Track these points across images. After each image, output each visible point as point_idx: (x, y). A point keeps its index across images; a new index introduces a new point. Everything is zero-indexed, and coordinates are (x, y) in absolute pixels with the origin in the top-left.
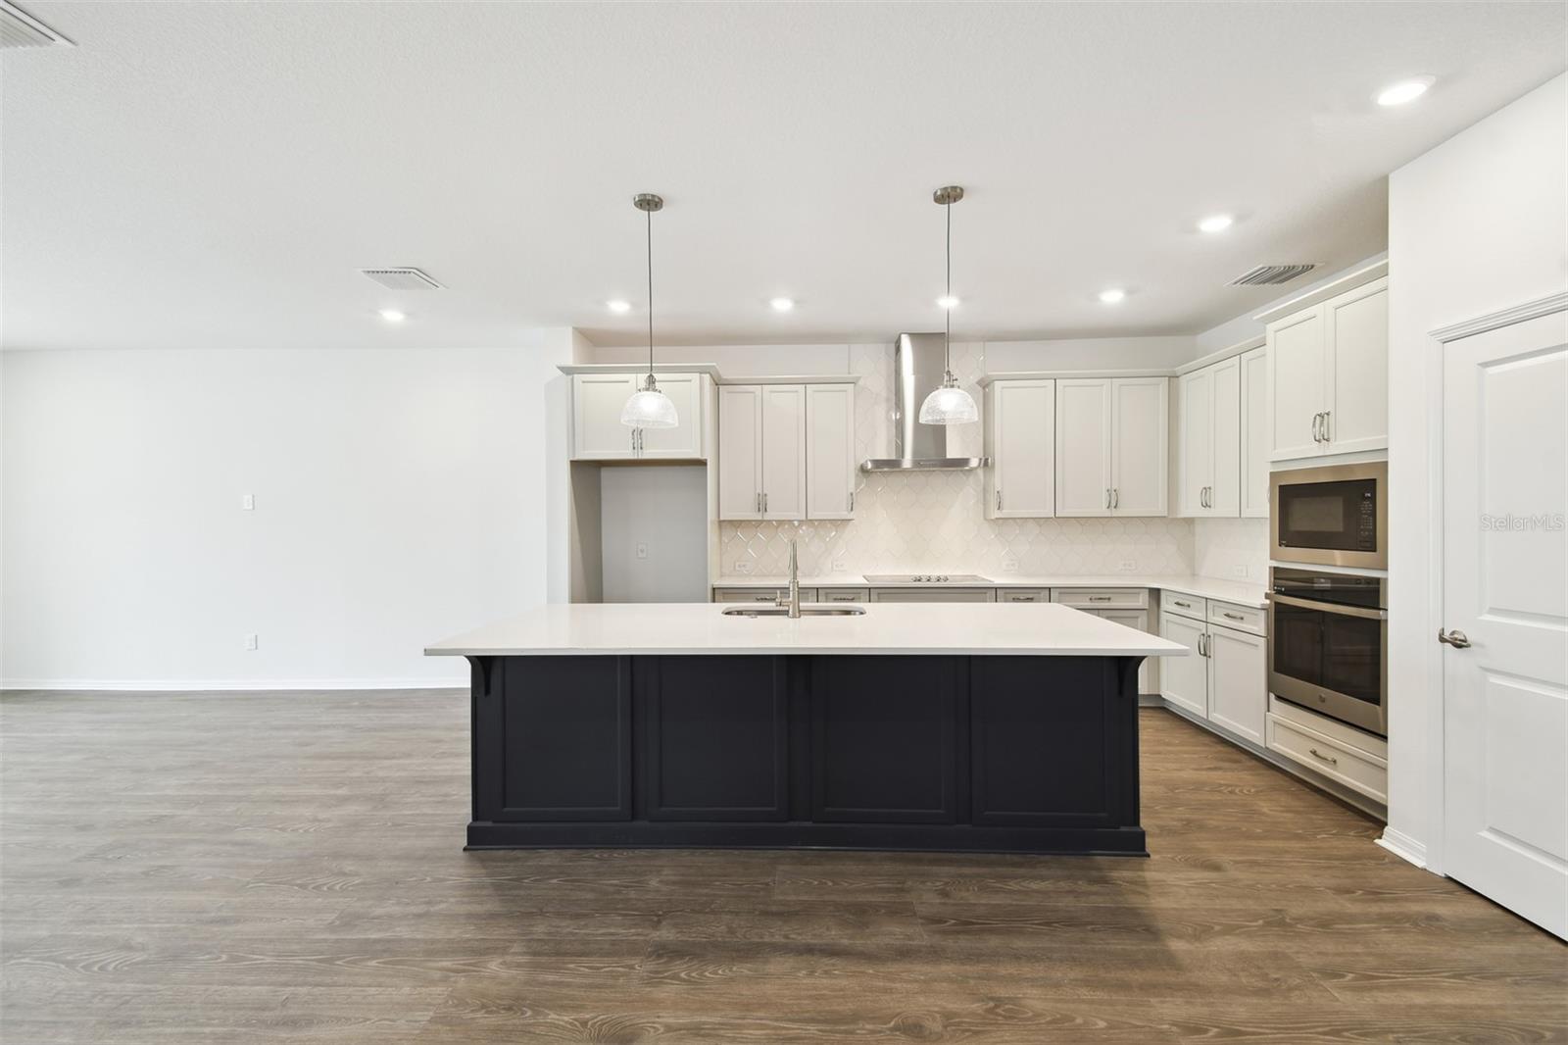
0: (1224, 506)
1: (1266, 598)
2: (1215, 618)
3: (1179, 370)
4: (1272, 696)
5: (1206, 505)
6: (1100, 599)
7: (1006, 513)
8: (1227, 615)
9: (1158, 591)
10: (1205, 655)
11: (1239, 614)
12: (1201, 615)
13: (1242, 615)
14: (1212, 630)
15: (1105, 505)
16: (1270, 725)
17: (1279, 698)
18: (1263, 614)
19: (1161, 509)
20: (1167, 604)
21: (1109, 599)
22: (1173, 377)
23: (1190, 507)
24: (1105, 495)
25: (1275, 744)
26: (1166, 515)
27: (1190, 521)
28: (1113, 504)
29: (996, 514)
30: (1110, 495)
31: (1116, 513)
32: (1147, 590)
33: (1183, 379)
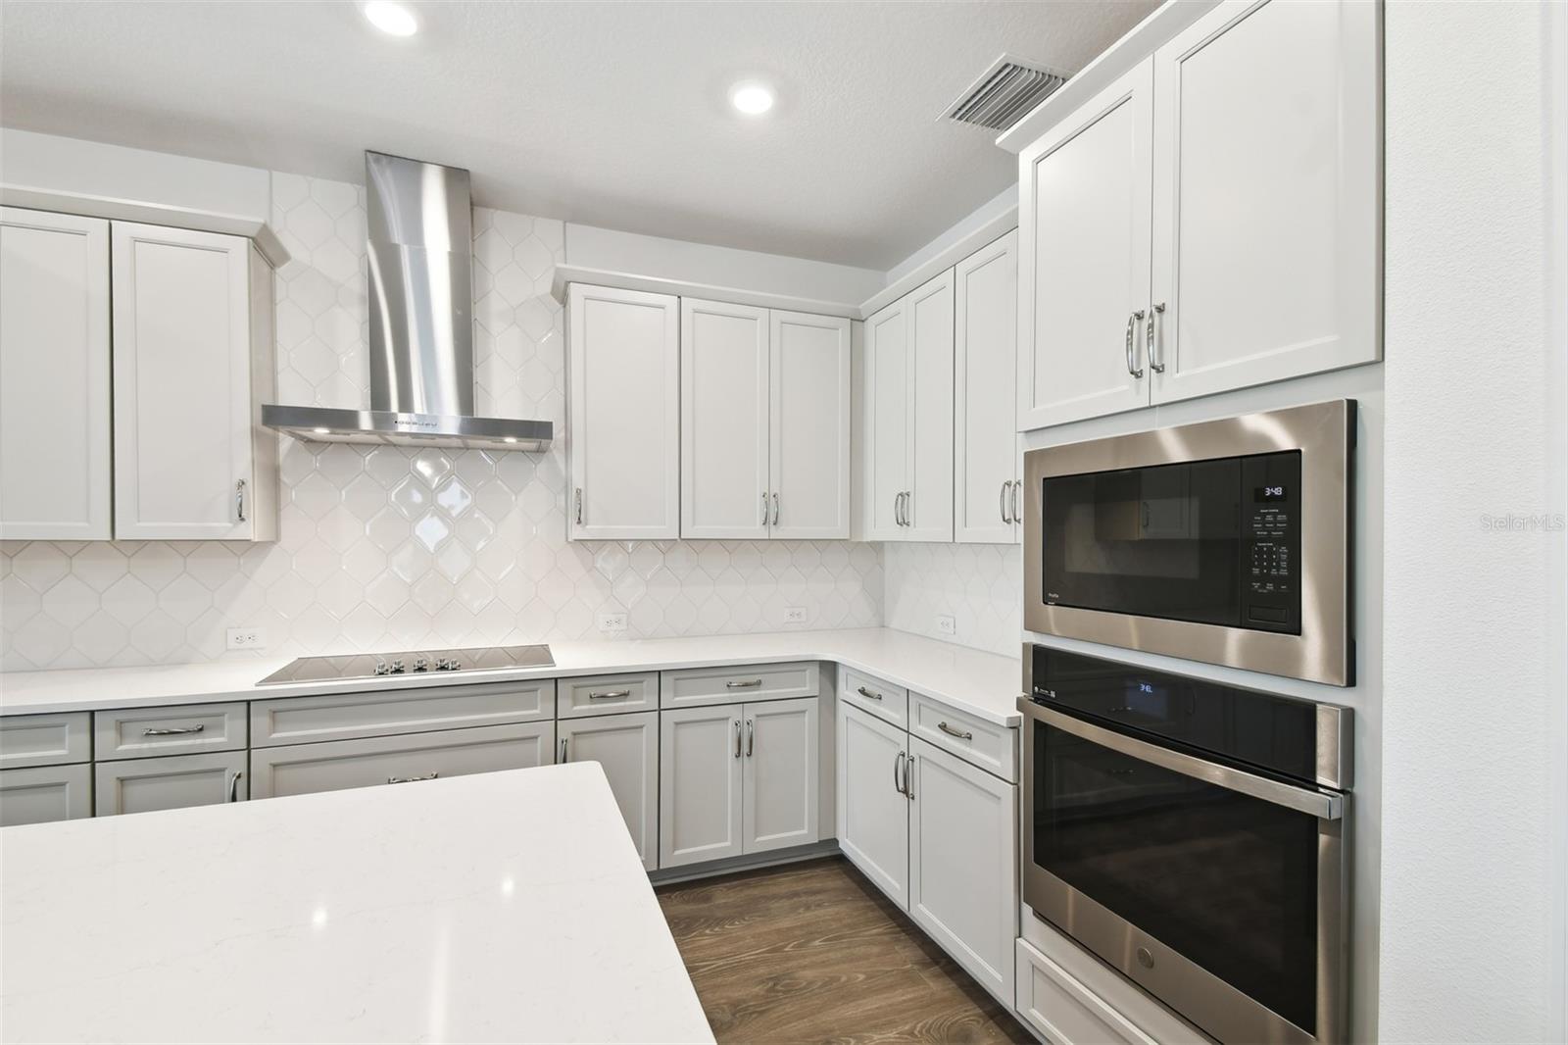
0: (928, 525)
1: (1019, 708)
2: (921, 727)
3: (865, 307)
4: (1027, 910)
5: (902, 522)
6: (746, 685)
7: (592, 530)
8: (943, 727)
9: (834, 664)
10: (906, 792)
11: (964, 729)
12: (898, 718)
13: (970, 730)
14: (917, 748)
15: (760, 519)
16: (1024, 970)
17: (1039, 915)
18: (1009, 736)
19: (840, 531)
20: (847, 691)
21: (759, 683)
22: (857, 320)
23: (880, 526)
24: (759, 502)
25: (1034, 1012)
26: (847, 537)
27: (878, 547)
28: (772, 519)
29: (577, 533)
30: (767, 504)
31: (776, 533)
32: (817, 669)
33: (872, 321)
